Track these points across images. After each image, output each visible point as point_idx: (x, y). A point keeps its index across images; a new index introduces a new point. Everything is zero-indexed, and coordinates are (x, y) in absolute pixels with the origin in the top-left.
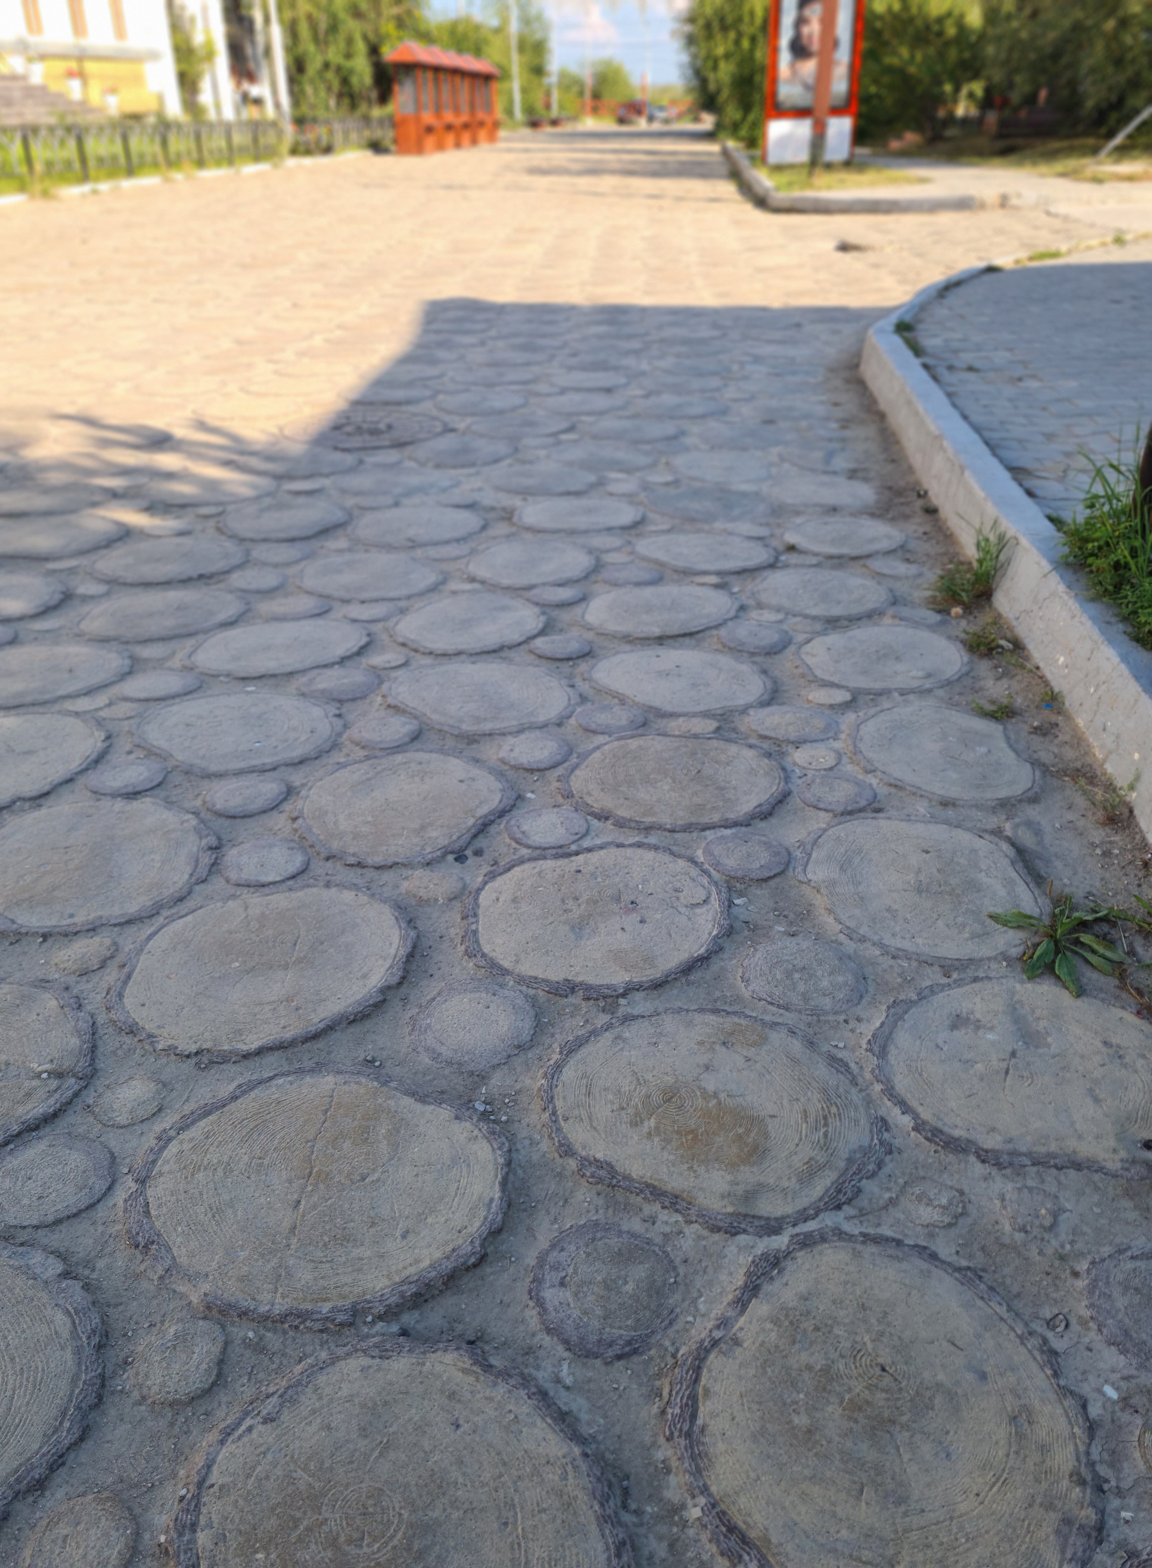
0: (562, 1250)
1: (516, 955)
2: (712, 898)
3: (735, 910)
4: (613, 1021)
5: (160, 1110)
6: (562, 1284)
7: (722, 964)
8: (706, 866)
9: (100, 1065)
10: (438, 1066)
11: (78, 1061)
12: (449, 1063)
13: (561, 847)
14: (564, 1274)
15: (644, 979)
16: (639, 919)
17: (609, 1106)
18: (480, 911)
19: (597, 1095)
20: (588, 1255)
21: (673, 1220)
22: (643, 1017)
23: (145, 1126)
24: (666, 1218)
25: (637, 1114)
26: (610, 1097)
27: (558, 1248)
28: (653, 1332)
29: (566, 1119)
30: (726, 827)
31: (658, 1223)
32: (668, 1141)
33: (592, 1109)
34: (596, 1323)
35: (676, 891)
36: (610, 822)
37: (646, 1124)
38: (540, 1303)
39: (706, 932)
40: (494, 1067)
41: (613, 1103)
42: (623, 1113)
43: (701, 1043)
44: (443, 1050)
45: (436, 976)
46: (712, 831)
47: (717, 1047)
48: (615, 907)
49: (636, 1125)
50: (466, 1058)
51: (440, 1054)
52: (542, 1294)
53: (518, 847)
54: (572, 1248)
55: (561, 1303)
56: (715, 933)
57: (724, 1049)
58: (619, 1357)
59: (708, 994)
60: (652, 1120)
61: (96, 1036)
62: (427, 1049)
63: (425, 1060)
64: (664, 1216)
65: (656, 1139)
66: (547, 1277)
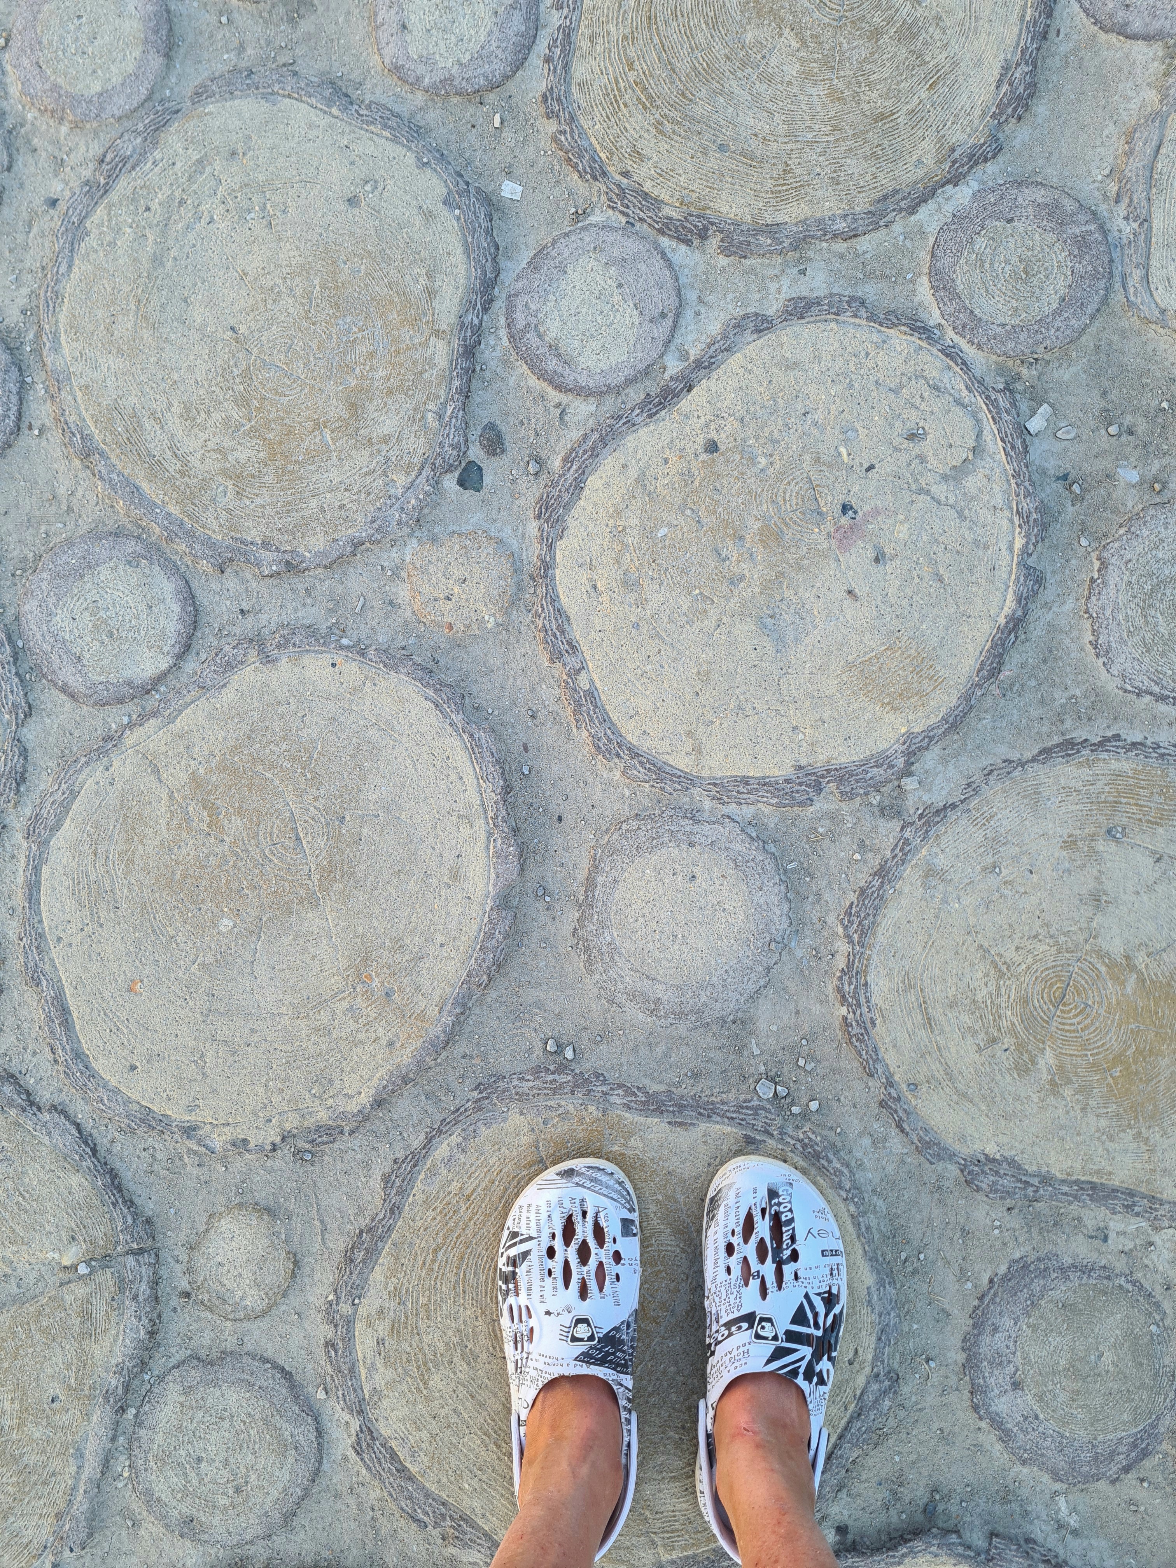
0: (996, 1330)
1: (689, 734)
2: (988, 437)
3: (1037, 451)
4: (907, 834)
5: (296, 1263)
6: (1016, 1385)
7: (1049, 616)
8: (951, 336)
9: (149, 1208)
10: (665, 1022)
11: (112, 1220)
12: (681, 1015)
13: (646, 372)
14: (1011, 1369)
15: (932, 720)
16: (871, 554)
17: (970, 1040)
18: (577, 632)
19: (942, 1019)
20: (1034, 1328)
21: (1132, 1227)
22: (954, 806)
23: (295, 1300)
24: (1120, 1227)
25: (1021, 1047)
26: (966, 1019)
27: (988, 1329)
28: (1158, 1418)
29: (914, 1086)
30: (955, 180)
31: (1112, 1236)
32: (1084, 1090)
33: (945, 1054)
34: (1083, 1433)
35: (912, 437)
36: (714, 242)
37: (1041, 1063)
38: (997, 1423)
39: (1004, 546)
40: (754, 997)
41: (975, 1033)
42: (998, 1049)
43: (1070, 844)
44: (659, 991)
45: (568, 818)
46: (931, 205)
47: (1101, 845)
48: (817, 536)
49: (1027, 1071)
50: (703, 999)
51: (657, 1001)
52: (993, 1409)
53: (565, 398)
54: (1008, 1322)
55: (1026, 1418)
56: (1019, 543)
57: (1113, 847)
58: (1127, 1469)
59: (1043, 702)
60: (1048, 1052)
61: (102, 1152)
62: (633, 996)
63: (636, 1014)
64: (1116, 1224)
65: (1067, 1092)
66: (992, 1381)
